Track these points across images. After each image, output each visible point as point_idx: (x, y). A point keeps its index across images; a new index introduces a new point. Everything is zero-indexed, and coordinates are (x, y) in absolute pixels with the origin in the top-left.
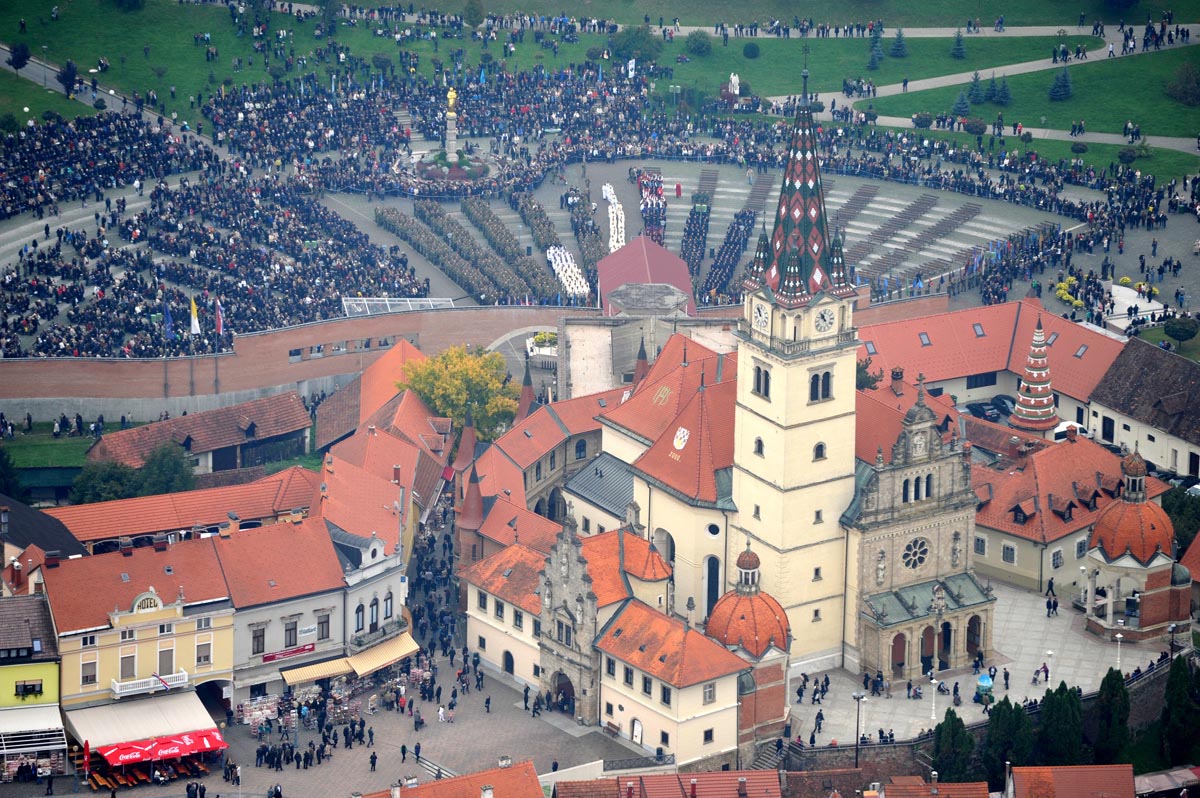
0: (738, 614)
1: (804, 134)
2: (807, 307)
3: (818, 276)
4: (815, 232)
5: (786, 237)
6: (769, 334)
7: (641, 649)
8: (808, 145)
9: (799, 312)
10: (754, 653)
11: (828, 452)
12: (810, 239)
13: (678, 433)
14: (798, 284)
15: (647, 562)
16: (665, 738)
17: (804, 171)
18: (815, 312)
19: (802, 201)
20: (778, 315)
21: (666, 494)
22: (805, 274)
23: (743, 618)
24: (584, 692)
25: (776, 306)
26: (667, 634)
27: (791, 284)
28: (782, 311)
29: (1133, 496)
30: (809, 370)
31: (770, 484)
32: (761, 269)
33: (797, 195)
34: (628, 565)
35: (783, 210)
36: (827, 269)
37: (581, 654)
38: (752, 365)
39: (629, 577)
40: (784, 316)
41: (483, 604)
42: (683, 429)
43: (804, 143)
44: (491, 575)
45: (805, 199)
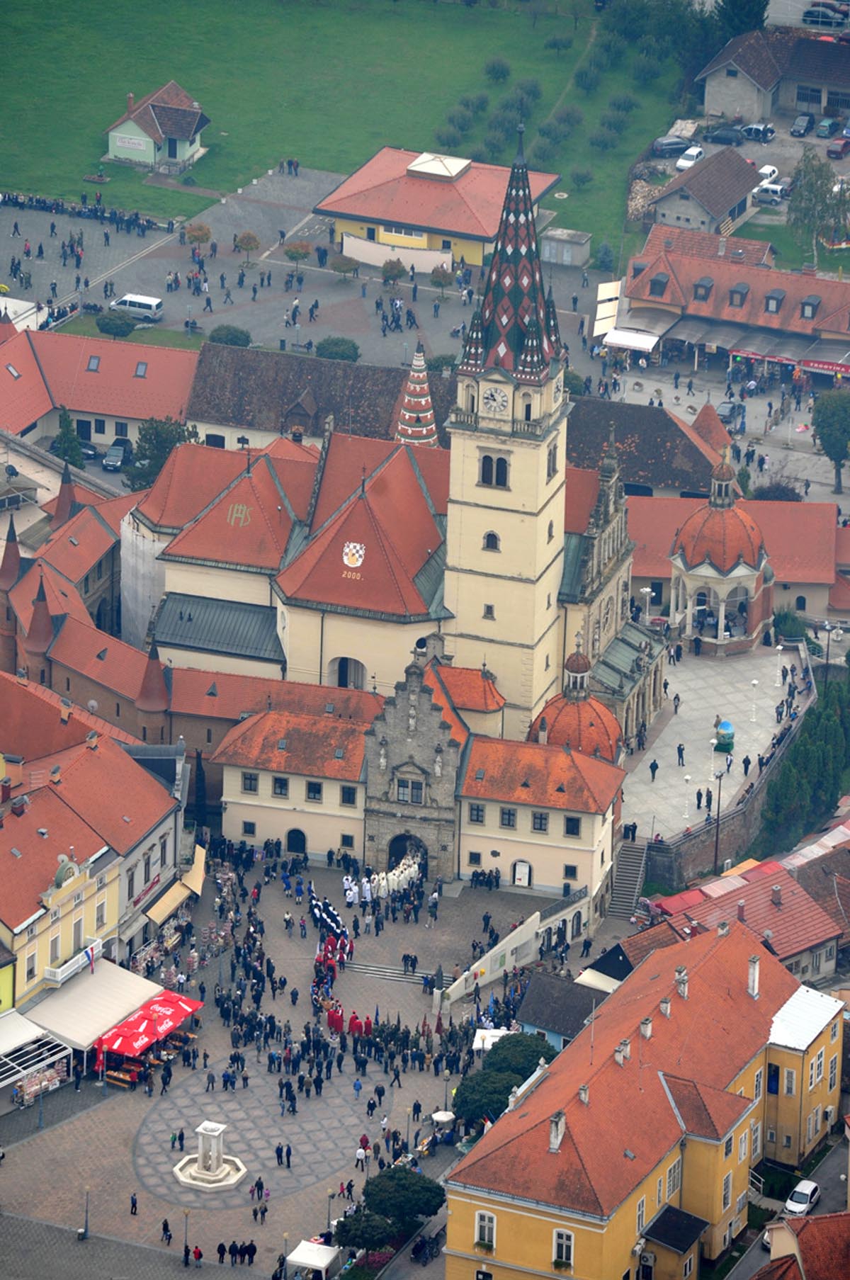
0: (585, 722)
1: (517, 195)
3: (546, 344)
4: (540, 297)
6: (510, 418)
7: (525, 785)
8: (521, 206)
9: (530, 390)
10: (610, 758)
11: (554, 530)
13: (347, 550)
16: (571, 871)
17: (517, 235)
18: (554, 383)
20: (518, 395)
21: (348, 619)
23: (592, 725)
24: (444, 848)
25: (516, 386)
26: (546, 761)
30: (548, 446)
31: (512, 579)
32: (480, 350)
34: (458, 701)
37: (439, 808)
38: (477, 455)
39: (459, 711)
41: (250, 784)
42: (352, 546)
43: (517, 205)
44: (262, 752)
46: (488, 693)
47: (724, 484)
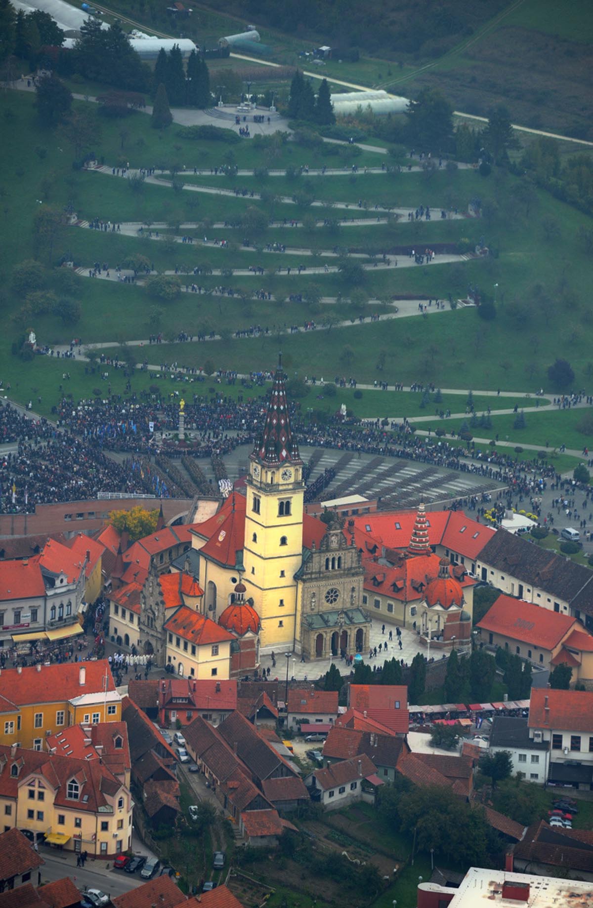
0: (233, 614)
1: (278, 383)
2: (278, 468)
3: (284, 453)
4: (283, 431)
5: (269, 433)
6: (259, 481)
7: (184, 628)
8: (281, 388)
9: (274, 470)
10: (240, 633)
11: (288, 542)
12: (281, 435)
13: (221, 533)
14: (273, 456)
15: (191, 587)
16: (193, 671)
17: (278, 401)
18: (281, 471)
19: (277, 415)
20: (264, 471)
21: (213, 563)
22: (278, 451)
23: (235, 616)
24: (158, 651)
25: (263, 467)
26: (198, 620)
27: (270, 456)
28: (266, 469)
29: (443, 575)
30: (279, 499)
31: (259, 556)
32: (258, 449)
33: (275, 413)
34: (182, 589)
35: (269, 420)
36: (289, 450)
37: (157, 631)
38: (252, 496)
39: (184, 596)
40: (266, 472)
41: (116, 612)
42: (223, 531)
43: (279, 387)
44: (121, 597)
45: (279, 415)
46: (193, 588)
47: (445, 567)
